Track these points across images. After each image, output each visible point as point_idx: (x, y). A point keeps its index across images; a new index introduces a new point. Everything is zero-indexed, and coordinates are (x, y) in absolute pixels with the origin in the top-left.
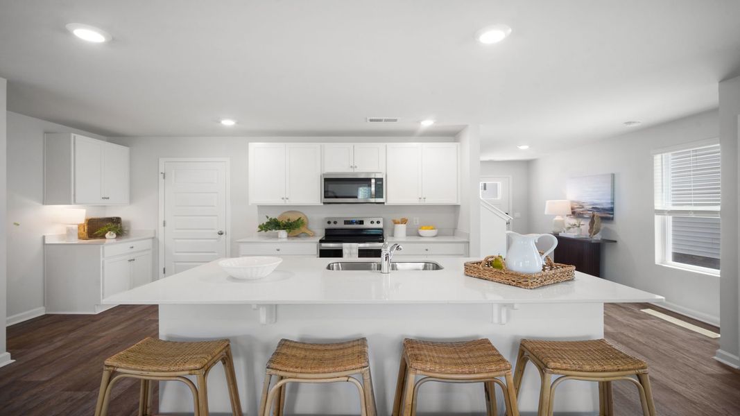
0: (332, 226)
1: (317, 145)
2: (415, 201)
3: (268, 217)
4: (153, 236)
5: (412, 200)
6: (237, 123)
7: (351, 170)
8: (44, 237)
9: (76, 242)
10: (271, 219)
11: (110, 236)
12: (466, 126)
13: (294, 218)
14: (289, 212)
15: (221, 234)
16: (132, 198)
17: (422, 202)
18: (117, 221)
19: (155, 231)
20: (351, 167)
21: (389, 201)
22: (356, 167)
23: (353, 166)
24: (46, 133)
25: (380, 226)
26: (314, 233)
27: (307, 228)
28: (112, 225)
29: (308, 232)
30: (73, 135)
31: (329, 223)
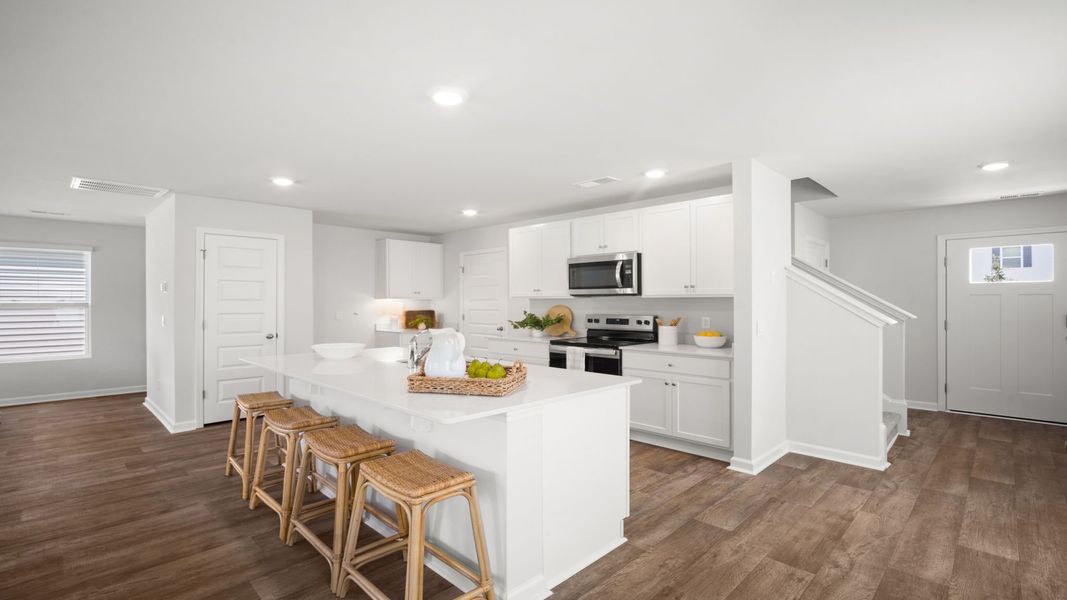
0: (594, 326)
1: (566, 223)
2: (681, 292)
3: (525, 312)
5: (677, 291)
6: (479, 213)
7: (601, 252)
8: (375, 326)
9: (399, 331)
10: (529, 314)
11: (422, 326)
12: (731, 164)
13: (556, 314)
14: (557, 306)
15: (501, 329)
16: (445, 292)
17: (690, 293)
18: (431, 313)
20: (600, 247)
21: (647, 291)
22: (605, 247)
23: (602, 245)
24: (377, 240)
25: (650, 328)
26: (577, 333)
27: (571, 327)
28: (423, 317)
29: (570, 332)
30: (387, 240)
31: (590, 321)
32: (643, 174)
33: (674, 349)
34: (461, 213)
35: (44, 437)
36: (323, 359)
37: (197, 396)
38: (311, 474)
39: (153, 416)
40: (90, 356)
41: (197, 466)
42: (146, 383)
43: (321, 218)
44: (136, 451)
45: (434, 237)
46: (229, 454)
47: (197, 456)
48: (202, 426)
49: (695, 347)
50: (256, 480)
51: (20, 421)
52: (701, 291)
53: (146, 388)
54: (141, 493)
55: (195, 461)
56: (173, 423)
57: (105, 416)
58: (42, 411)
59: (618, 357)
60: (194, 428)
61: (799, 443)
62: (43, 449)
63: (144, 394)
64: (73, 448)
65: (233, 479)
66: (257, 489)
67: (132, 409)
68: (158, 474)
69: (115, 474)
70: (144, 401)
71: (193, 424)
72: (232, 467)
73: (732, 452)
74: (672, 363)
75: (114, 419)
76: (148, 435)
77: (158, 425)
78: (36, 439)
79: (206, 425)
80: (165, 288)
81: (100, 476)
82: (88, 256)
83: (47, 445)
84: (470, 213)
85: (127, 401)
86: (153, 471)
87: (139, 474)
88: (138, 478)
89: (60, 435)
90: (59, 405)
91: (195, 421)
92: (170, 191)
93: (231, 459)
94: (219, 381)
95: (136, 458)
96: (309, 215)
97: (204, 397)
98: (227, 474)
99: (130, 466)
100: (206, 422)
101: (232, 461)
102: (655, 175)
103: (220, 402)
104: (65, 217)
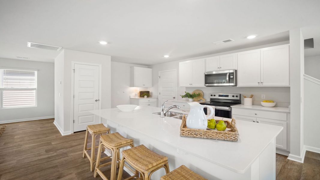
0: (213, 97)
1: (204, 59)
2: (256, 85)
3: (185, 92)
4: (157, 97)
6: (170, 56)
7: (218, 70)
8: (130, 96)
9: (138, 98)
10: (187, 93)
11: (146, 97)
12: (289, 31)
13: (197, 93)
14: (198, 90)
15: (174, 98)
16: (153, 85)
17: (261, 85)
18: (148, 92)
19: (158, 96)
20: (218, 68)
21: (240, 84)
22: (220, 68)
23: (219, 67)
24: (131, 67)
25: (238, 98)
26: (206, 100)
27: (203, 97)
28: (146, 93)
29: (203, 99)
30: (135, 67)
31: (212, 95)
32: (246, 37)
33: (251, 107)
34: (163, 56)
35: (18, 137)
36: (121, 111)
37: (72, 122)
38: (118, 160)
39: (57, 128)
40: (37, 106)
41: (72, 152)
42: (54, 115)
43: (114, 59)
44: (49, 144)
45: (149, 66)
46: (84, 149)
47: (72, 147)
48: (73, 133)
49: (261, 107)
50: (97, 165)
51: (12, 129)
52: (266, 84)
53: (54, 117)
54: (50, 166)
55: (71, 149)
56: (63, 132)
57: (41, 128)
58: (20, 125)
59: (230, 110)
60: (70, 134)
61: (309, 147)
62: (17, 142)
63: (53, 119)
64: (28, 142)
65: (86, 159)
66: (97, 169)
67: (49, 125)
68: (57, 156)
69: (41, 155)
70: (54, 122)
71: (70, 132)
72: (85, 154)
73: (290, 152)
74: (257, 113)
75: (44, 129)
76: (54, 136)
77: (58, 132)
78: (16, 137)
79: (74, 133)
80: (61, 83)
81: (35, 156)
82: (36, 73)
83: (19, 140)
84: (166, 56)
85: (48, 122)
86: (55, 154)
87: (50, 155)
88: (49, 158)
89: (24, 136)
90: (26, 123)
91: (71, 131)
92: (63, 48)
93: (85, 151)
94: (79, 116)
95: (49, 147)
96: (109, 58)
97: (74, 122)
98: (83, 157)
99: (47, 151)
100: (74, 132)
101: (85, 152)
102: (252, 37)
103: (79, 124)
104: (28, 59)
